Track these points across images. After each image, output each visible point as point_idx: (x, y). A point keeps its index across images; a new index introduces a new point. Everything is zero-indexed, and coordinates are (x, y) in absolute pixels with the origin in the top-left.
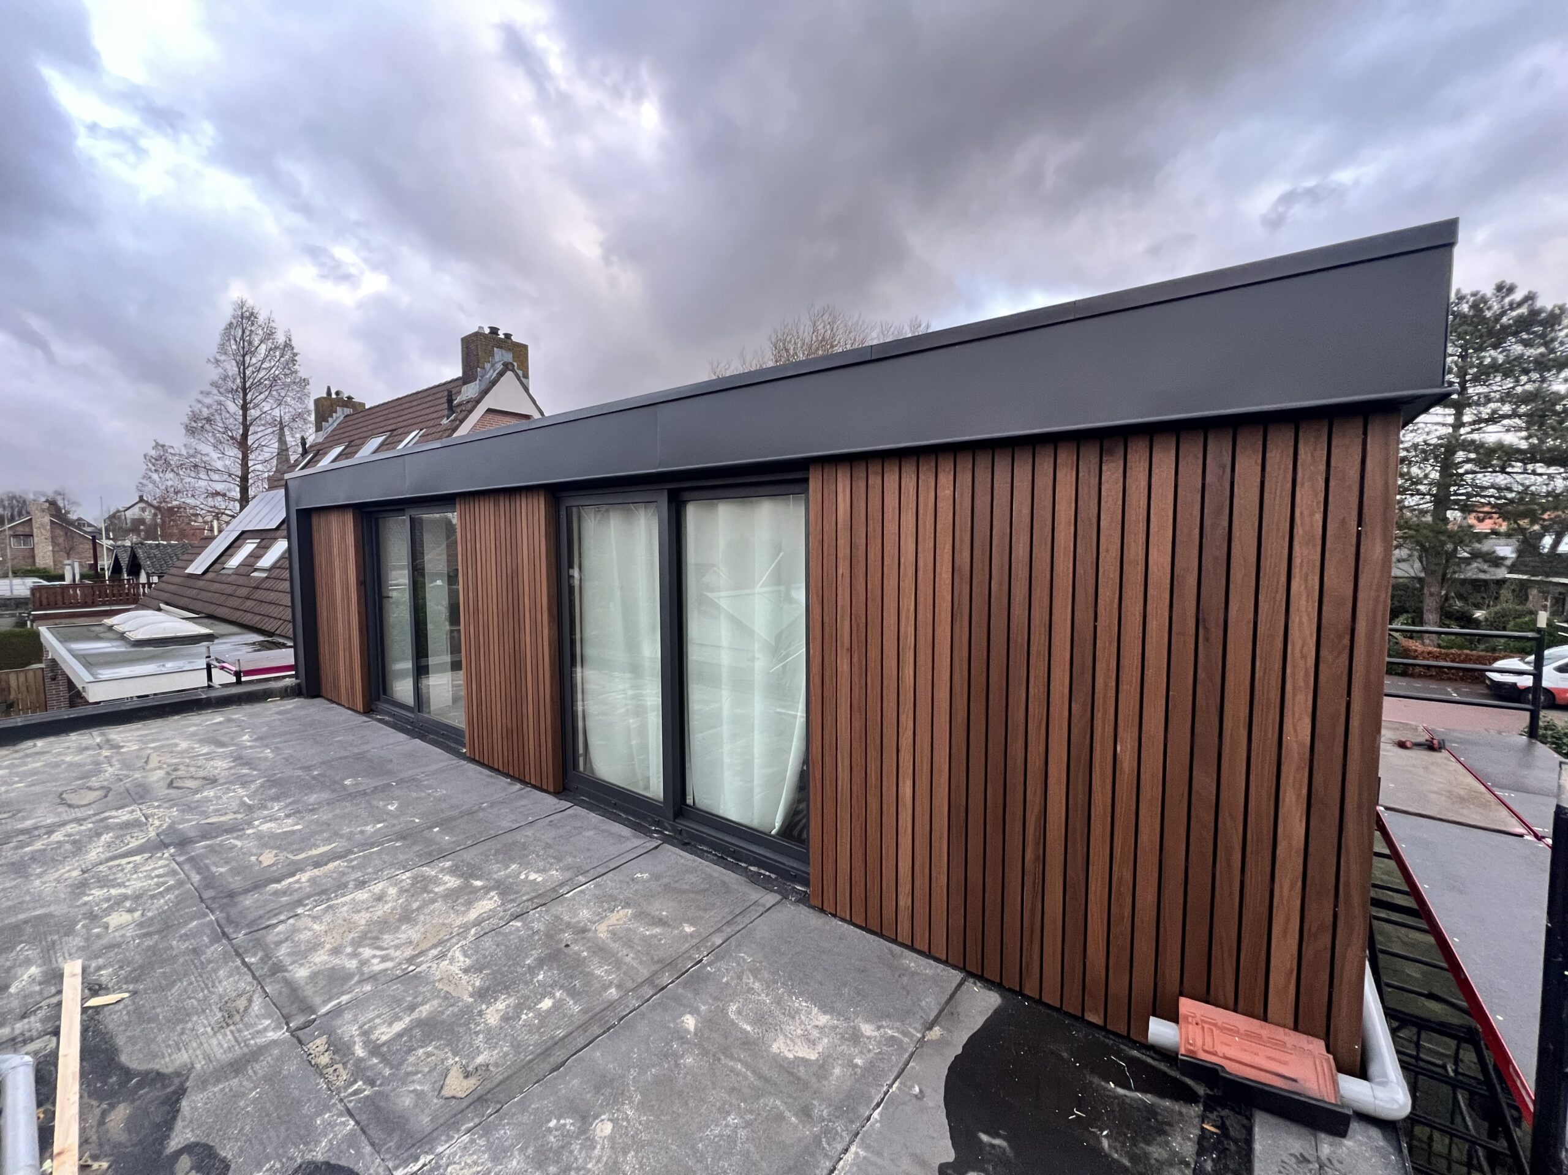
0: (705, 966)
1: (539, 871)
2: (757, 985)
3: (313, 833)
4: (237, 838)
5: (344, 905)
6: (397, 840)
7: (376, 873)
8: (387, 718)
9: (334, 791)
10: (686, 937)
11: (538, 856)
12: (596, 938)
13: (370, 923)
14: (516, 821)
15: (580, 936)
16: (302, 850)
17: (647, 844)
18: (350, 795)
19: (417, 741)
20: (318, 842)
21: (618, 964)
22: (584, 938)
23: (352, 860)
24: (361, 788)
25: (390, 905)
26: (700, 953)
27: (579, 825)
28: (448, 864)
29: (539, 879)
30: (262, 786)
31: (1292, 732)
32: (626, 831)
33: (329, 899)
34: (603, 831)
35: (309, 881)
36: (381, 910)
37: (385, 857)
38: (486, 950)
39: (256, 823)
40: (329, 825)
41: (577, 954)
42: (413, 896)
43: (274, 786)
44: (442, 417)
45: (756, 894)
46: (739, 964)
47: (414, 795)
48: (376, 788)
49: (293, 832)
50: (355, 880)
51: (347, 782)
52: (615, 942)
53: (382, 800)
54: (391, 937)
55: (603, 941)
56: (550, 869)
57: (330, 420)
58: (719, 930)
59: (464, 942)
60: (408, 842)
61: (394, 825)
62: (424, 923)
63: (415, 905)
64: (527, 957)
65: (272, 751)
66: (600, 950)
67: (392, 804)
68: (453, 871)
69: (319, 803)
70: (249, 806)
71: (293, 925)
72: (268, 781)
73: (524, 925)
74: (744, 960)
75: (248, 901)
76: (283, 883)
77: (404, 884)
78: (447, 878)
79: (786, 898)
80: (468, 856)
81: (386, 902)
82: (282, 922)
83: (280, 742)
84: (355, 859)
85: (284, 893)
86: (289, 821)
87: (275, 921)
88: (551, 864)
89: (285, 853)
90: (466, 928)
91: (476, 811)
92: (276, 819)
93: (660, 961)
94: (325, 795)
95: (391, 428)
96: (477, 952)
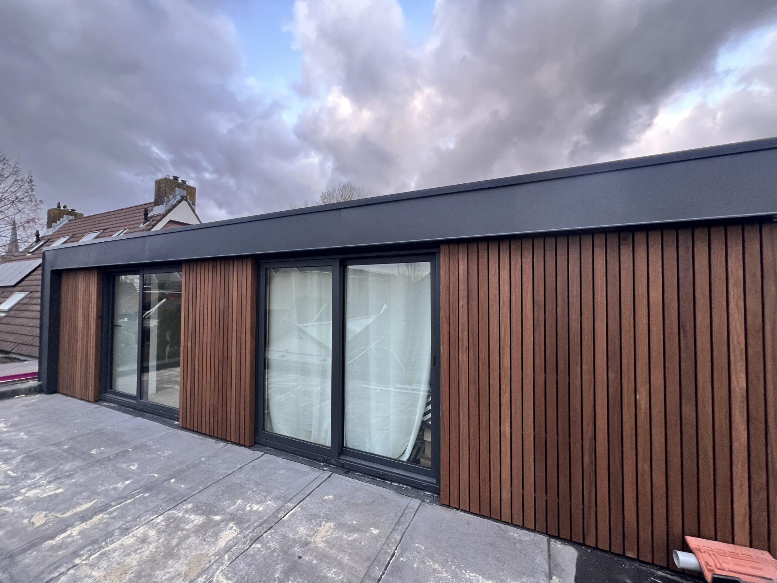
0: (398, 558)
1: (258, 503)
2: (436, 566)
3: (74, 495)
4: (7, 505)
5: (115, 550)
6: (145, 492)
7: (134, 520)
8: (112, 405)
9: (84, 459)
10: (376, 537)
11: (253, 492)
12: (317, 547)
13: (141, 563)
14: (228, 468)
15: (306, 548)
16: (68, 509)
17: (323, 475)
18: (98, 461)
19: (140, 419)
20: (80, 501)
21: (340, 565)
22: (309, 549)
23: (111, 513)
24: (106, 455)
25: (153, 545)
26: (391, 548)
27: (273, 467)
28: (190, 506)
29: (261, 509)
30: (22, 461)
31: (736, 383)
32: (305, 468)
33: (101, 548)
34: (291, 469)
35: (79, 534)
36: (148, 551)
37: (138, 506)
38: (241, 571)
39: (23, 491)
40: (86, 486)
41: (310, 562)
42: (170, 535)
43: (33, 460)
44: (140, 223)
45: (404, 501)
46: (418, 552)
47: (148, 456)
48: (117, 455)
49: (56, 495)
50: (119, 528)
51: (93, 452)
52: (332, 549)
53: (124, 462)
54: (162, 572)
55: (323, 550)
56: (266, 500)
57: (58, 222)
58: (394, 529)
59: (222, 568)
60: (154, 492)
61: (139, 481)
62: (186, 557)
63: (174, 542)
64: (275, 571)
65: (26, 434)
66: (323, 557)
67: (133, 465)
68: (196, 510)
69: (75, 470)
70: (14, 478)
71: (73, 575)
72: (27, 456)
73: (263, 546)
74: (420, 548)
75: (27, 559)
76: (57, 539)
77: (160, 526)
78: (192, 517)
79: (424, 501)
80: (201, 497)
81: (150, 543)
82: (62, 574)
83: (31, 427)
84: (115, 511)
85: (59, 547)
86: (52, 486)
87: (56, 574)
88: (265, 497)
89: (53, 513)
90: (220, 555)
91: (199, 464)
92: (40, 486)
93: (368, 559)
94: (77, 463)
95: (103, 228)
96: (235, 574)
